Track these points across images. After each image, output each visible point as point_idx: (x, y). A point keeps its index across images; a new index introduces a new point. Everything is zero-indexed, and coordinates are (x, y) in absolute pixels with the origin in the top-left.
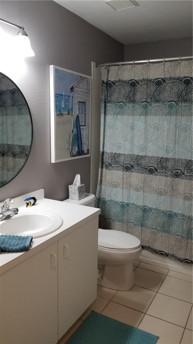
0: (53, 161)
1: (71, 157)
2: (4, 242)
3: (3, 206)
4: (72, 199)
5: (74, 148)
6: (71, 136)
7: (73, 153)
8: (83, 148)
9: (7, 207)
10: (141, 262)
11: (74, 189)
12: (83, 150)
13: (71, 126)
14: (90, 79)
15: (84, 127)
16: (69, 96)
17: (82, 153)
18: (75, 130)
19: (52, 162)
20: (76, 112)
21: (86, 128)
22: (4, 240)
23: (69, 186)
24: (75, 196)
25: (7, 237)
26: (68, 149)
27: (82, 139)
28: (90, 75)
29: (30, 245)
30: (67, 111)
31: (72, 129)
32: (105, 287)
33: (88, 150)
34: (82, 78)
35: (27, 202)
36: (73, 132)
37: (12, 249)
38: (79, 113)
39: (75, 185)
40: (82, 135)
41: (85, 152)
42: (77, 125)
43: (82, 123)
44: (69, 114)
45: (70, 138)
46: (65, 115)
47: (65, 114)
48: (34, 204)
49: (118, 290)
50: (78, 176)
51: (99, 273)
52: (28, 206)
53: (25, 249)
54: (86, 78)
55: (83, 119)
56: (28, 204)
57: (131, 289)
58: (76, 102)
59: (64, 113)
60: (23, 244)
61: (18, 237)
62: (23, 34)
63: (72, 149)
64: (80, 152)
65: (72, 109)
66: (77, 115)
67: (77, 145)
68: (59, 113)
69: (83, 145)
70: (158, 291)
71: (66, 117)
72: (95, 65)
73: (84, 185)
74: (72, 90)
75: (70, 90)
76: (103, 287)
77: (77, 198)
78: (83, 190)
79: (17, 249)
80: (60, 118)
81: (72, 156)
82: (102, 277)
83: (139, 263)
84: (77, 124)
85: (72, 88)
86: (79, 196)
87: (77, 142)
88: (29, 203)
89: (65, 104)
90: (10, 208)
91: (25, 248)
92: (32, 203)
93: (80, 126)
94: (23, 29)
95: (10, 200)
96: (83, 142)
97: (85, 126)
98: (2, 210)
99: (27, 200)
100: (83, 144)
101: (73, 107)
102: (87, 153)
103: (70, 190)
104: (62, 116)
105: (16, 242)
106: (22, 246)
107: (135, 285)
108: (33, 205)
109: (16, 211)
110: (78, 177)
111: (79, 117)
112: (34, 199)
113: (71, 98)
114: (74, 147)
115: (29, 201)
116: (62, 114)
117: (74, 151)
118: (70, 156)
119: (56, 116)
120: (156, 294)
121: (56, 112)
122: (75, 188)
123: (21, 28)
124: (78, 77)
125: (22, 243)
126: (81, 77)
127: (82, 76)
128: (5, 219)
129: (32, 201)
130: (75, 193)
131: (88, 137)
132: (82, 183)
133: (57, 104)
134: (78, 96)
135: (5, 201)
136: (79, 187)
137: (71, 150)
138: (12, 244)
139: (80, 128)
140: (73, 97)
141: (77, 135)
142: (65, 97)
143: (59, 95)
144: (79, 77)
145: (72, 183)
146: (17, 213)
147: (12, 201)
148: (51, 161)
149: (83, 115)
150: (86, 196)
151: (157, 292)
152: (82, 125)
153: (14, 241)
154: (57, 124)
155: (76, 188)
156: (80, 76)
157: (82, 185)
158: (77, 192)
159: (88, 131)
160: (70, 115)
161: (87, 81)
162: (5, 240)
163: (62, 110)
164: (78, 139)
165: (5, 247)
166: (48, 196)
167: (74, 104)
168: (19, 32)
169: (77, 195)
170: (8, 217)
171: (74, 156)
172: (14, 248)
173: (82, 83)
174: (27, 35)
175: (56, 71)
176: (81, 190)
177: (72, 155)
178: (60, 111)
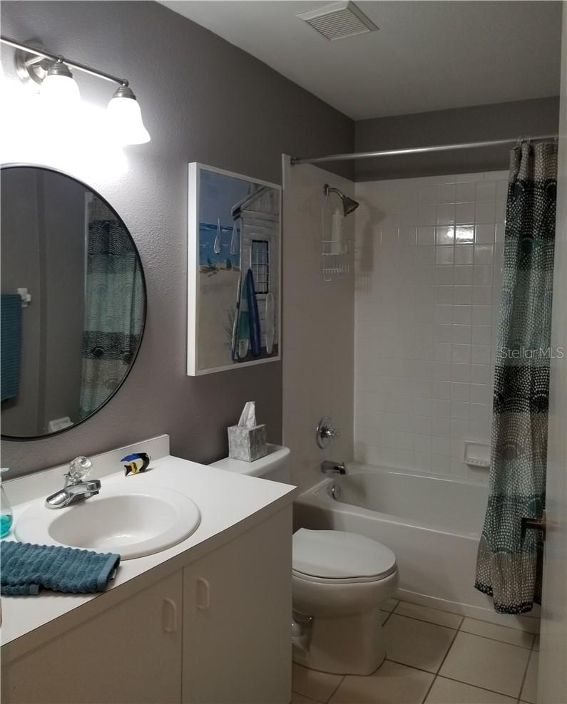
0: (192, 372)
1: (235, 363)
2: (50, 565)
3: (69, 474)
4: (235, 458)
5: (242, 342)
6: (234, 316)
7: (238, 353)
8: (262, 343)
9: (77, 475)
10: (400, 601)
11: (239, 436)
12: (262, 346)
13: (235, 294)
14: (277, 190)
15: (266, 296)
16: (231, 229)
17: (259, 354)
18: (244, 303)
19: (189, 374)
20: (246, 262)
21: (270, 299)
22: (53, 559)
23: (230, 429)
24: (242, 453)
25: (61, 553)
26: (227, 344)
27: (262, 322)
28: (280, 183)
29: (110, 579)
30: (225, 261)
31: (237, 300)
32: (314, 670)
33: (275, 347)
34: (260, 188)
35: (128, 463)
36: (238, 306)
37: (66, 587)
38: (252, 265)
39: (242, 426)
40: (260, 314)
41: (269, 350)
42: (249, 291)
43: (259, 287)
44: (229, 267)
45: (231, 321)
46: (221, 271)
47: (222, 269)
48: (143, 470)
49: (345, 675)
50: (249, 406)
51: (302, 634)
52: (131, 473)
53: (96, 589)
54: (270, 189)
55: (264, 279)
56: (129, 469)
57: (376, 671)
58: (246, 240)
59: (218, 266)
60: (94, 573)
61: (87, 555)
62: (125, 96)
63: (236, 345)
64: (257, 351)
65: (237, 256)
66: (249, 270)
67: (248, 336)
68: (208, 266)
69: (262, 335)
70: (439, 670)
71: (223, 275)
72: (289, 161)
73: (263, 425)
74: (237, 215)
75: (234, 215)
76: (311, 669)
77: (248, 457)
78: (262, 439)
79: (79, 586)
80: (209, 276)
81: (235, 361)
82: (307, 644)
83: (395, 602)
84: (248, 289)
85: (238, 211)
86: (251, 451)
87: (248, 330)
88: (133, 467)
89: (221, 246)
90: (83, 478)
91: (96, 585)
92: (139, 467)
93: (256, 293)
94: (127, 85)
95: (83, 462)
96: (262, 329)
97: (266, 293)
98: (67, 483)
99: (128, 459)
100: (264, 333)
101: (239, 251)
102: (273, 352)
103: (231, 438)
104: (215, 273)
105: (80, 569)
106: (90, 579)
107: (385, 659)
108: (140, 470)
109: (96, 485)
110: (250, 409)
111: (253, 273)
112: (144, 457)
113: (234, 233)
114: (240, 341)
115: (134, 461)
116: (214, 268)
117: (242, 348)
118: (232, 362)
119: (201, 272)
120: (435, 678)
121: (201, 264)
122: (241, 433)
123: (121, 82)
124: (249, 189)
125: (92, 571)
126: (257, 185)
127: (260, 185)
128: (70, 504)
129: (139, 462)
130: (241, 445)
131: (275, 317)
132: (258, 421)
133: (204, 246)
134: (250, 228)
135: (72, 463)
136: (251, 432)
137: (233, 347)
138: (69, 571)
139: (255, 298)
140: (238, 230)
141: (249, 313)
142: (221, 230)
143: (208, 226)
144: (253, 187)
145: (235, 423)
146: (97, 493)
147: (88, 463)
148: (186, 372)
149: (263, 269)
150: (270, 451)
151: (437, 675)
152: (260, 291)
153: (75, 564)
154: (202, 290)
155: (246, 432)
156: (254, 184)
157: (260, 426)
158: (247, 443)
159: (275, 304)
160: (232, 269)
161: (271, 196)
162: (53, 561)
163: (214, 260)
164: (250, 322)
165: (49, 581)
166: (177, 450)
167: (242, 244)
168: (117, 92)
169: (247, 450)
170: (79, 499)
171: (240, 360)
172: (71, 583)
173: (259, 200)
174: (134, 97)
175: (203, 175)
176: (256, 437)
177: (236, 358)
178: (209, 262)
